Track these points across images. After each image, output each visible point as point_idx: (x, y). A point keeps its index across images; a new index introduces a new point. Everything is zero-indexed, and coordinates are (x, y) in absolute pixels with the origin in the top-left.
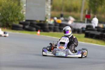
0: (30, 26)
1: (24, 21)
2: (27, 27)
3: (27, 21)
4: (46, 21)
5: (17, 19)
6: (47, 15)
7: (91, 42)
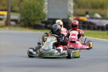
2: (49, 26)
4: (69, 19)
6: (70, 13)
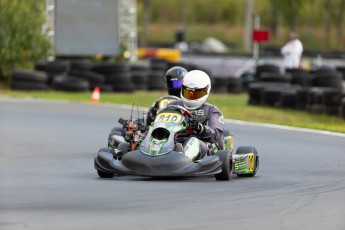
0: (70, 74)
1: (51, 59)
2: (59, 79)
3: (60, 58)
4: (122, 55)
5: (29, 53)
6: (126, 37)
7: (269, 120)
